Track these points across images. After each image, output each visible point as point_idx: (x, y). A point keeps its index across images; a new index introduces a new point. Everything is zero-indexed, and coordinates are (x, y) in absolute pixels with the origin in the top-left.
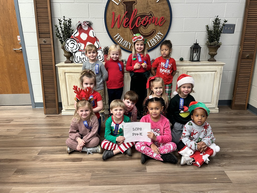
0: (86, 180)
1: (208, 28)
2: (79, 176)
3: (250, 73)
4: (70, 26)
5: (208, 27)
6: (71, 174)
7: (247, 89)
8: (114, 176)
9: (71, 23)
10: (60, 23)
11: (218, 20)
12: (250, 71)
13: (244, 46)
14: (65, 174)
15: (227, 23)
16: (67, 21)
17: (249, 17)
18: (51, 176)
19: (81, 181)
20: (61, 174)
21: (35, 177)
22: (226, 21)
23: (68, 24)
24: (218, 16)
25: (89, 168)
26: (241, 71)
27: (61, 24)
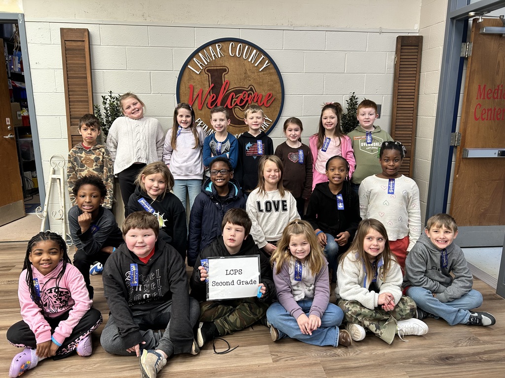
10: (104, 101)
11: (354, 98)
16: (115, 98)
17: (399, 94)
24: (354, 93)
27: (106, 103)
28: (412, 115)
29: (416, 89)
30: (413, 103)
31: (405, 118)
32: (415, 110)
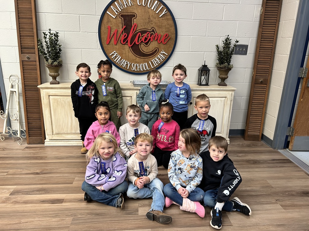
0: (65, 226)
1: (219, 49)
2: (57, 221)
3: (264, 100)
4: (57, 41)
5: (218, 47)
6: (48, 219)
7: (261, 118)
8: (100, 220)
9: (57, 37)
10: (44, 36)
11: (229, 39)
12: (264, 98)
13: (258, 70)
14: (40, 219)
15: (238, 44)
16: (53, 34)
17: (262, 37)
18: (23, 221)
19: (58, 227)
20: (36, 220)
21: (4, 222)
22: (237, 42)
23: (55, 38)
24: (228, 36)
25: (70, 211)
26: (254, 97)
27: (46, 37)
28: (270, 53)
29: (275, 34)
30: (272, 44)
31: (266, 55)
32: (273, 50)
